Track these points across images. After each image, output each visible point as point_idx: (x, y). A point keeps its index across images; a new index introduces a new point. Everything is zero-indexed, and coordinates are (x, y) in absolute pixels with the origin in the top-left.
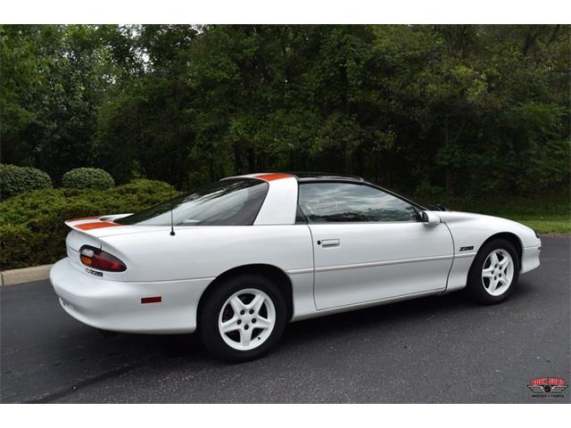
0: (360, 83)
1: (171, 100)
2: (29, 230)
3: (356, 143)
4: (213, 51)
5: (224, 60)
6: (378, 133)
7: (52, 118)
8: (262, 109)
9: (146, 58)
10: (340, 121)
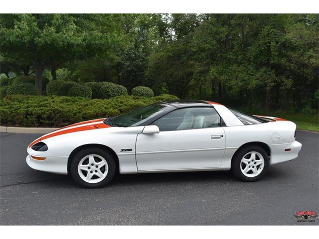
0: (277, 53)
1: (184, 55)
2: (119, 112)
3: (272, 84)
4: (205, 34)
5: (210, 39)
6: (284, 79)
7: (127, 60)
8: (227, 63)
9: (174, 33)
10: (265, 72)
